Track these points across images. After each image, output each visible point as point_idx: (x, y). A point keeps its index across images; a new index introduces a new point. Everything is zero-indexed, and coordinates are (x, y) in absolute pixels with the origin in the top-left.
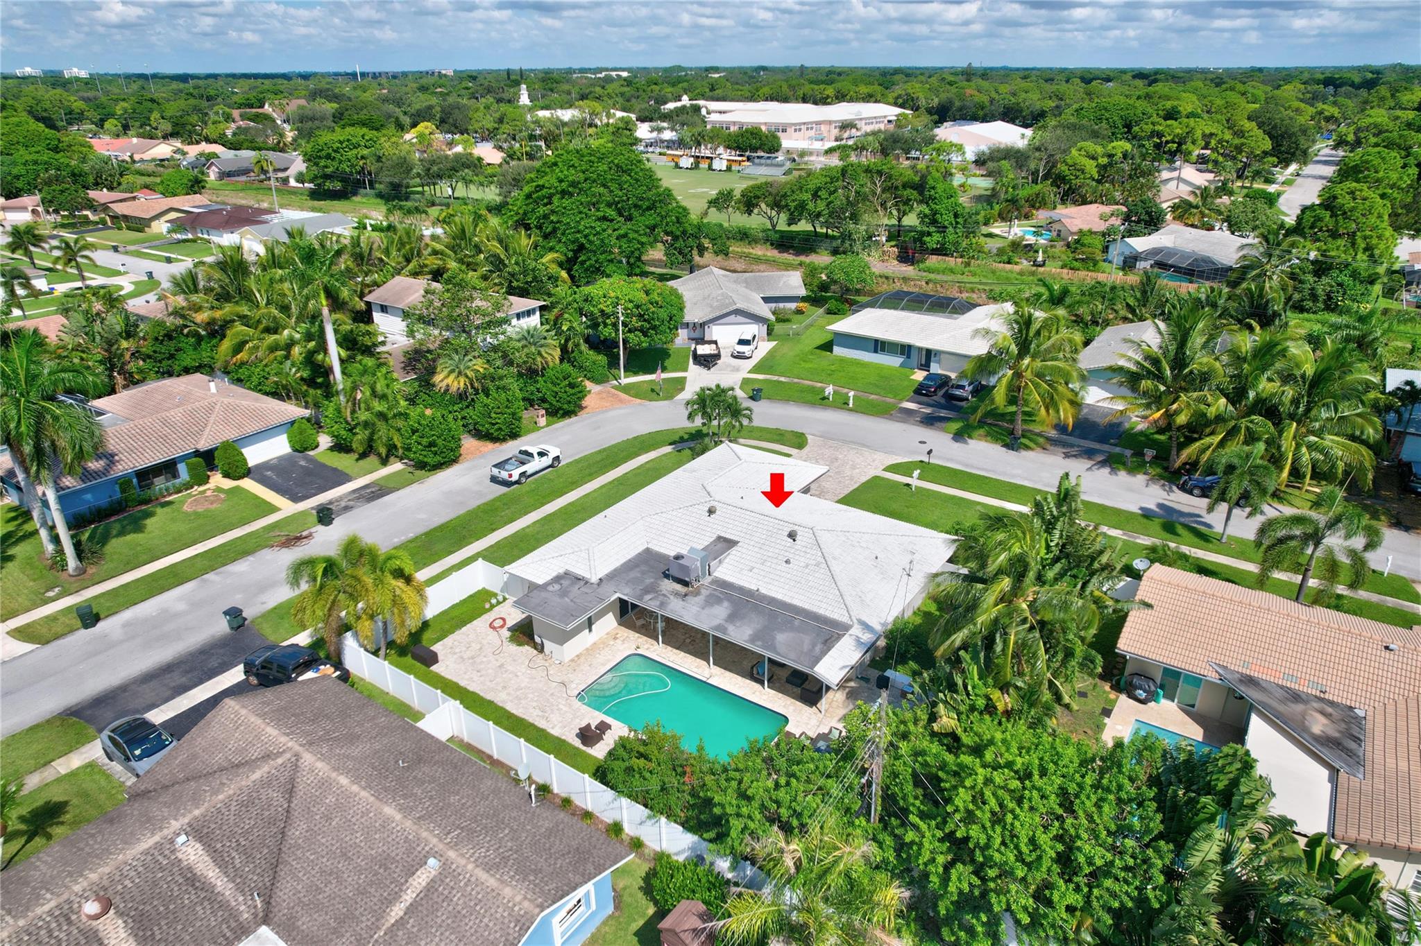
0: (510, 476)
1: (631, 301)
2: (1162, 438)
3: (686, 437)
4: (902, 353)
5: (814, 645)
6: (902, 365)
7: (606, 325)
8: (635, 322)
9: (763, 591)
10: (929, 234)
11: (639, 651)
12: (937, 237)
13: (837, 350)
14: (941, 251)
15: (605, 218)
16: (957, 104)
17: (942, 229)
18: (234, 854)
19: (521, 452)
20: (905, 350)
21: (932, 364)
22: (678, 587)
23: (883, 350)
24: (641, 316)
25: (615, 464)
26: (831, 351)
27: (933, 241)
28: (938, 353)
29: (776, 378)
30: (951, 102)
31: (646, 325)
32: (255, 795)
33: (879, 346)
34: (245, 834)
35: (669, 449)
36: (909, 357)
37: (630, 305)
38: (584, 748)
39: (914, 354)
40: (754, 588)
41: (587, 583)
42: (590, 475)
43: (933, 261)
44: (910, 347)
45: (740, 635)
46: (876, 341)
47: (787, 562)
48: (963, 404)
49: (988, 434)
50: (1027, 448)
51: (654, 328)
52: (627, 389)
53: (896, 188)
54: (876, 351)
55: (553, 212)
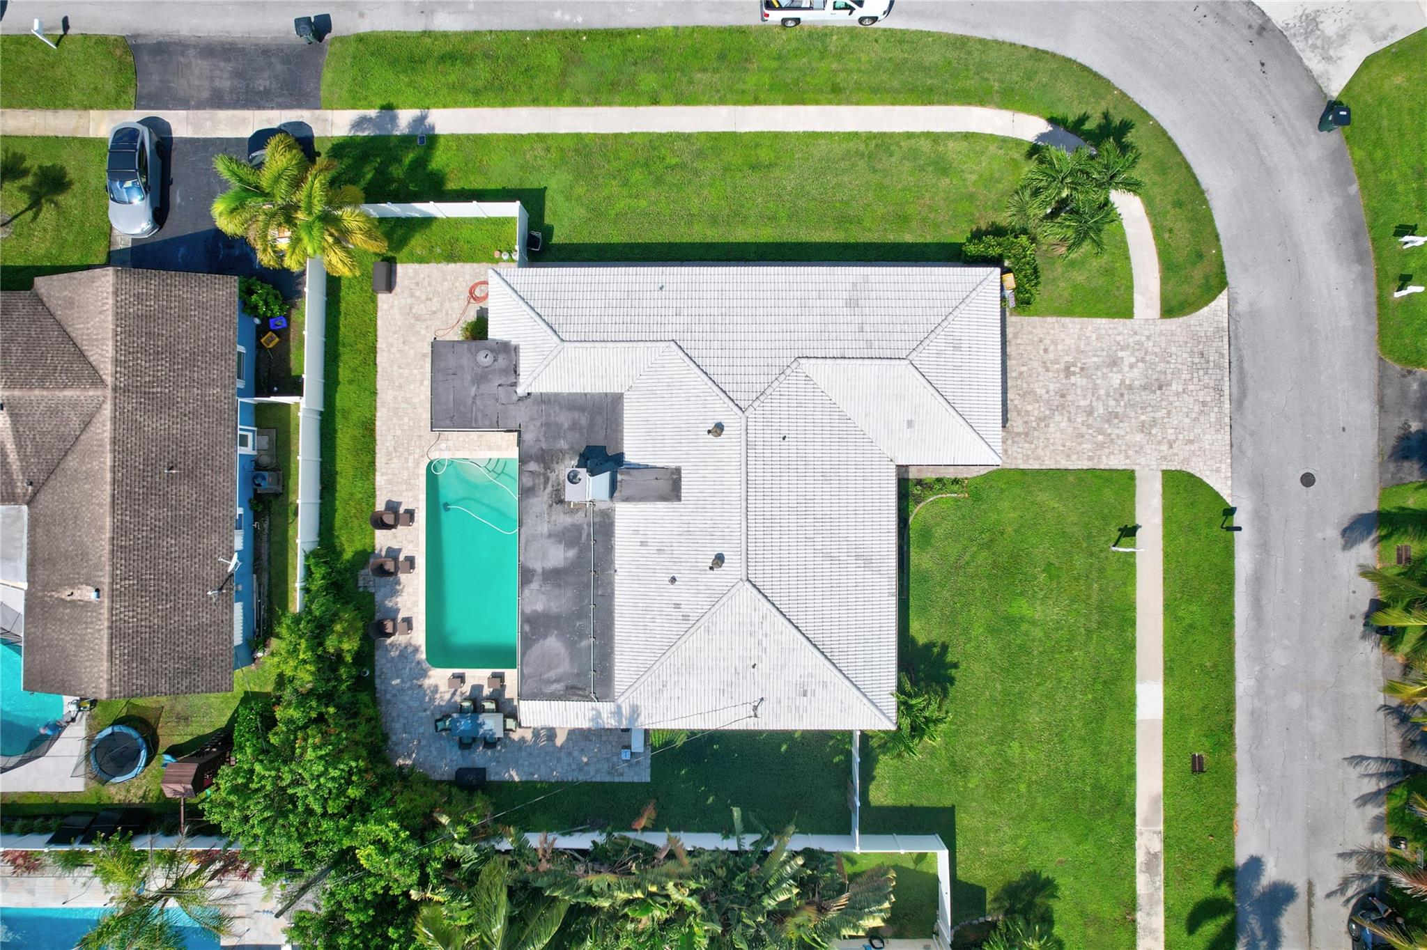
5: (558, 681)
9: (618, 578)
18: (28, 443)
32: (61, 408)
34: (43, 433)
40: (618, 564)
41: (512, 384)
47: (673, 580)
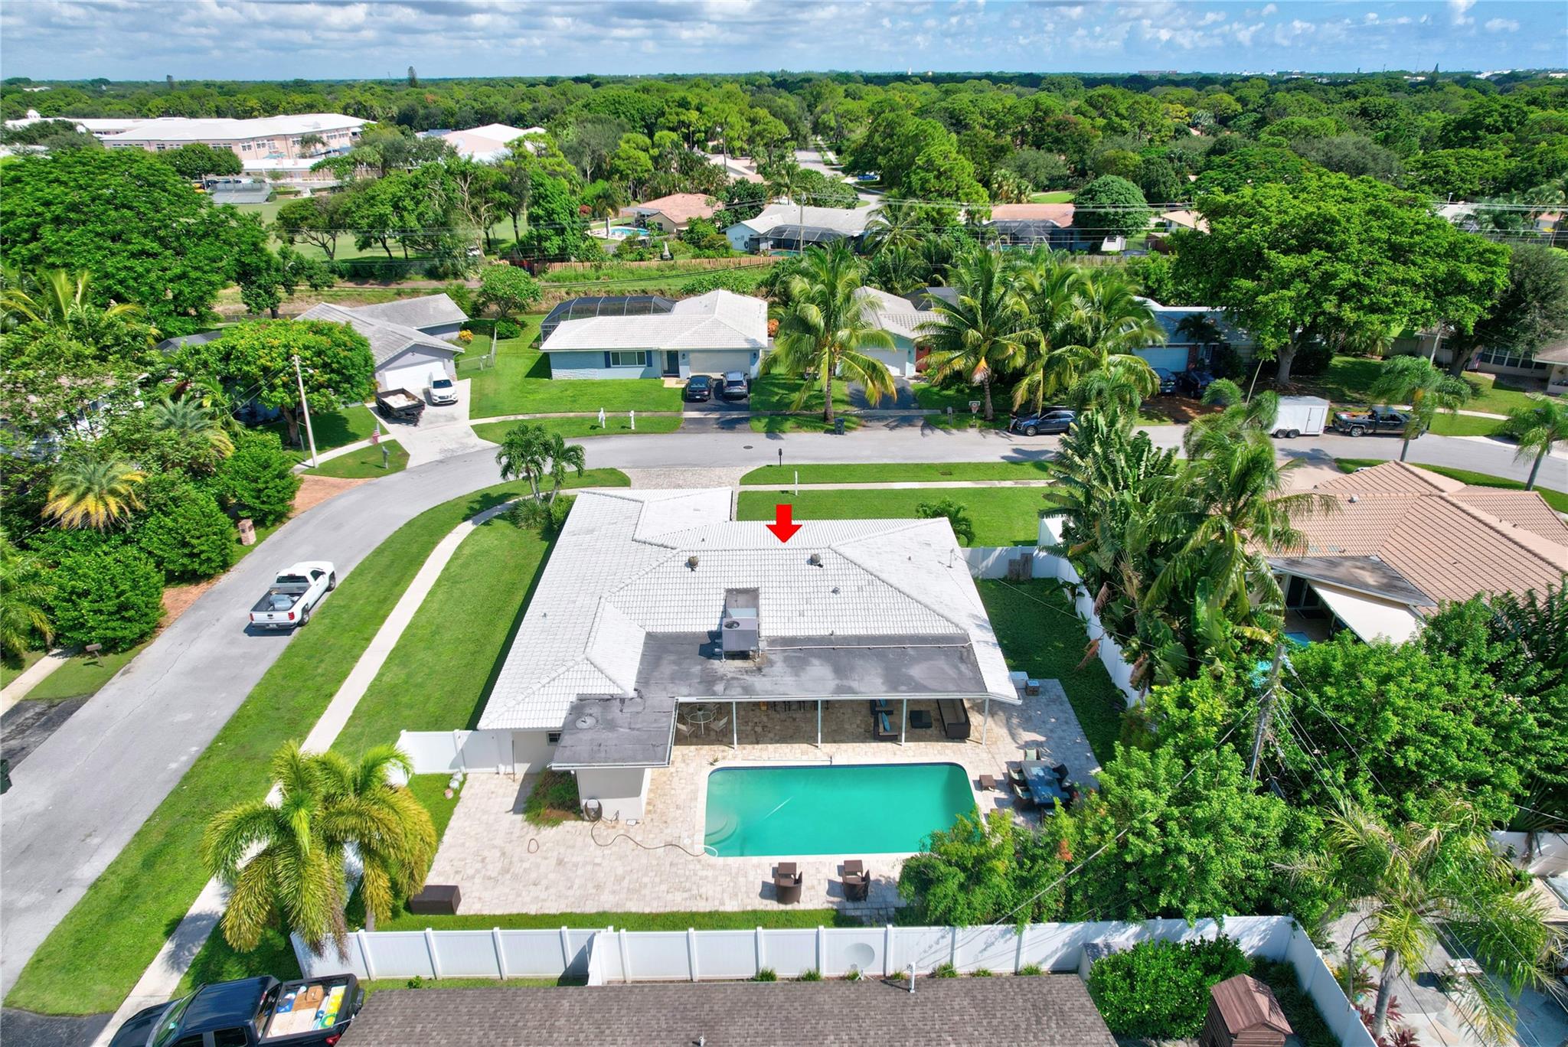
0: (292, 616)
1: (306, 348)
2: (950, 392)
3: (477, 506)
4: (641, 362)
5: (958, 669)
6: (642, 377)
7: (272, 388)
8: (320, 376)
9: (838, 632)
10: (548, 238)
11: (718, 765)
12: (557, 241)
13: (558, 374)
14: (562, 257)
15: (144, 253)
16: (421, 112)
17: (561, 231)
19: (281, 580)
20: (644, 357)
21: (681, 368)
22: (739, 663)
23: (616, 362)
24: (325, 365)
25: (416, 561)
26: (549, 376)
27: (553, 245)
28: (685, 353)
29: (512, 418)
30: (414, 110)
31: (334, 377)
33: (611, 358)
35: (468, 527)
36: (650, 365)
37: (308, 354)
38: (789, 907)
39: (655, 359)
40: (827, 633)
41: (622, 700)
42: (397, 584)
43: (557, 268)
44: (649, 352)
45: (872, 687)
46: (607, 353)
47: (835, 591)
48: (744, 401)
49: (799, 426)
50: (850, 429)
51: (348, 379)
52: (326, 470)
53: (486, 190)
54: (608, 366)
55: (49, 251)
